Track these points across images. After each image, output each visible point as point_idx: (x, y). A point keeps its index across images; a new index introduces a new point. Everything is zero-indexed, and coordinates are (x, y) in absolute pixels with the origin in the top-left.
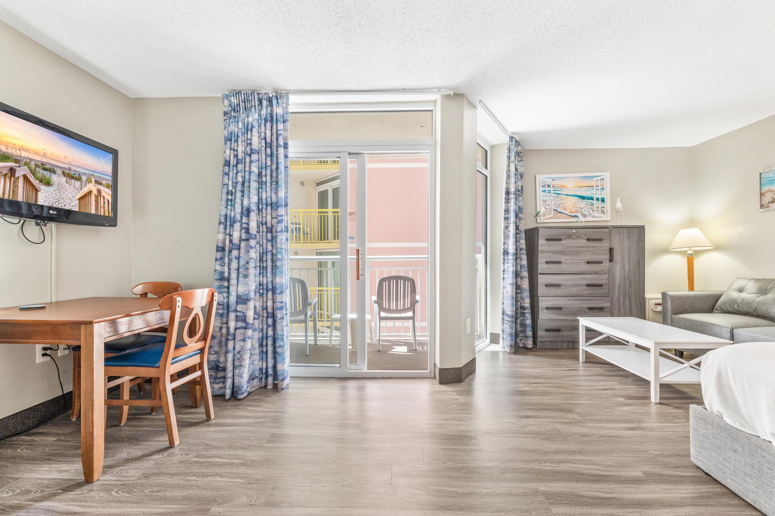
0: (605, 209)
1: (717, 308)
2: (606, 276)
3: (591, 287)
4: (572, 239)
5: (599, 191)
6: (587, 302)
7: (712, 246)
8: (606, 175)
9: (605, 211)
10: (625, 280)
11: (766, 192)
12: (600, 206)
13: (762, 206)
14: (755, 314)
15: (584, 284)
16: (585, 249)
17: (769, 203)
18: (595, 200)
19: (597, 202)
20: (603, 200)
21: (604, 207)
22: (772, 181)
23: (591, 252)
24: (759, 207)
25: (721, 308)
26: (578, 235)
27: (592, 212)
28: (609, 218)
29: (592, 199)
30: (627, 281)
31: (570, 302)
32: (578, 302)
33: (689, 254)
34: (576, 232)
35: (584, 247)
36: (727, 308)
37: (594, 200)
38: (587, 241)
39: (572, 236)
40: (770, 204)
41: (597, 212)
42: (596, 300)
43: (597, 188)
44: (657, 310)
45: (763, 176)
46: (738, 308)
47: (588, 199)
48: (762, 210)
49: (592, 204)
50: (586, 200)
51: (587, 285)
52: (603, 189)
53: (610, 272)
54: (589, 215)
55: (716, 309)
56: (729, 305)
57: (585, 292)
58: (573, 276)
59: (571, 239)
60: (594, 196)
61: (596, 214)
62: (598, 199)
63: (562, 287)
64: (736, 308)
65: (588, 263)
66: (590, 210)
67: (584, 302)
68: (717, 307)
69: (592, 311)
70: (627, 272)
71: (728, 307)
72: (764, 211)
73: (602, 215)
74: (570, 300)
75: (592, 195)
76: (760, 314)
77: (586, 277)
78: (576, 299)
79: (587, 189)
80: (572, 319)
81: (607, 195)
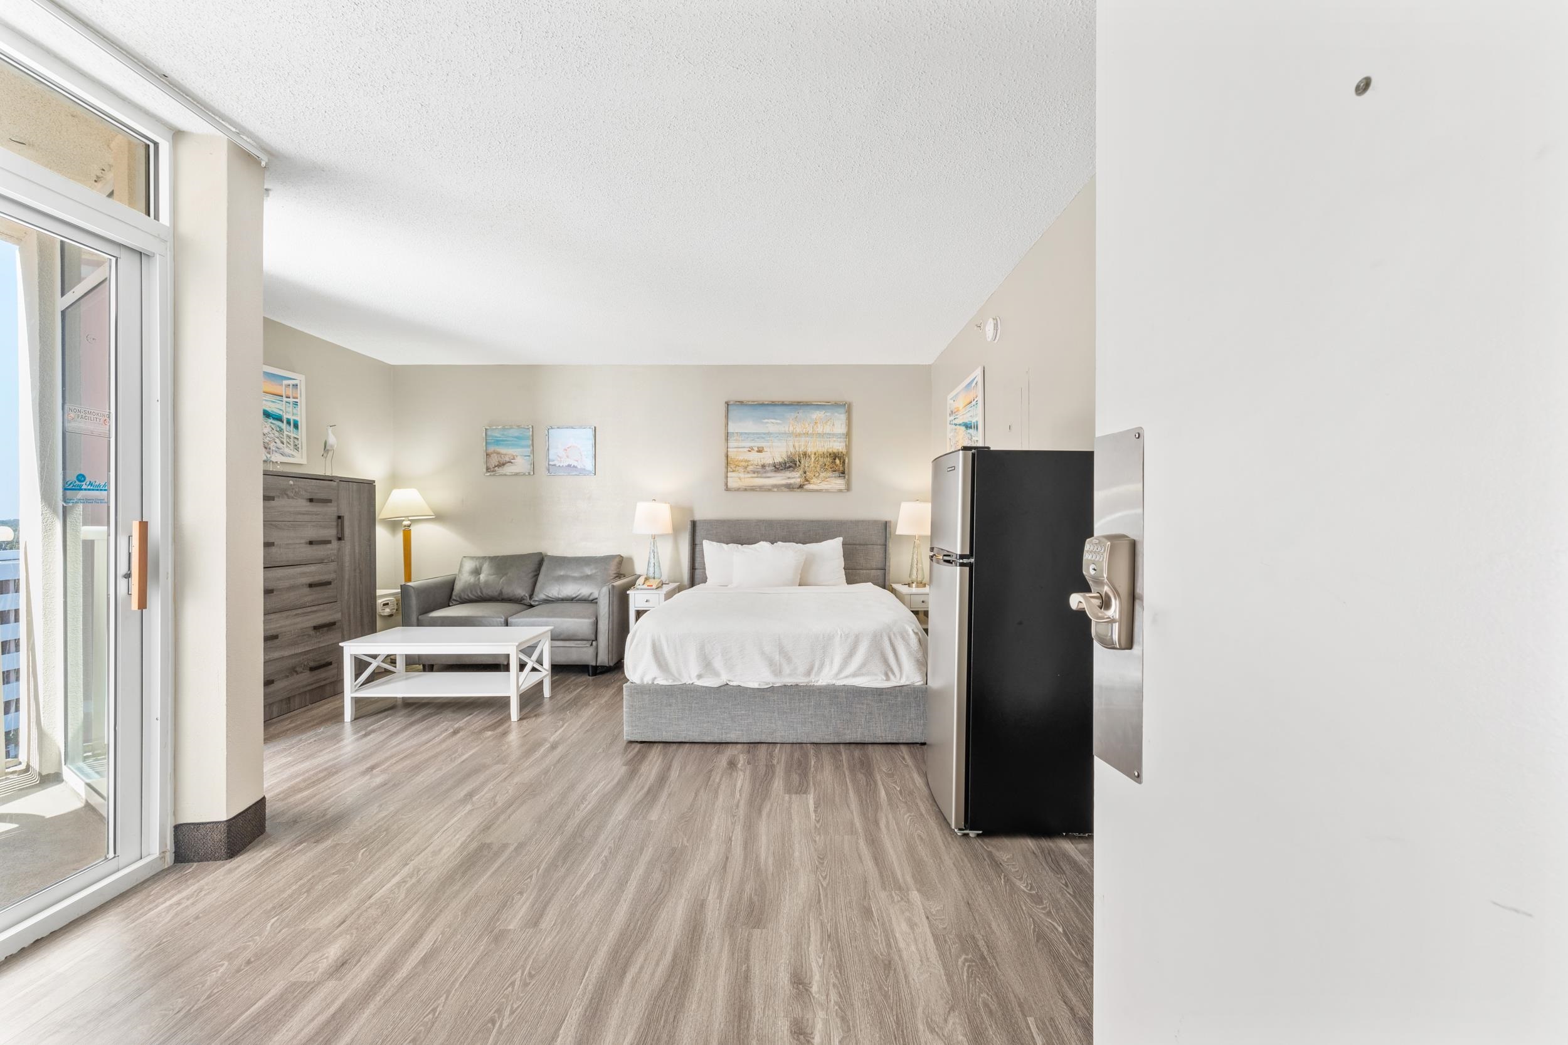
0: (299, 442)
1: (455, 598)
2: (333, 566)
3: (318, 588)
4: (289, 497)
5: (291, 407)
6: (313, 616)
7: (433, 514)
8: (300, 379)
9: (299, 446)
10: (355, 570)
11: (492, 453)
12: (293, 435)
13: (488, 469)
14: (500, 598)
15: (306, 585)
16: (307, 518)
17: (495, 466)
18: (285, 422)
19: (288, 426)
20: (296, 426)
21: (298, 439)
22: (498, 441)
23: (314, 524)
24: (485, 470)
25: (460, 598)
26: (297, 490)
27: (280, 445)
28: (304, 461)
29: (280, 419)
30: (358, 571)
31: (288, 622)
32: (299, 619)
33: (405, 526)
34: (294, 485)
35: (304, 514)
36: (468, 596)
37: (283, 422)
38: (309, 504)
39: (288, 493)
40: (496, 468)
41: (287, 446)
42: (323, 610)
43: (288, 400)
44: (386, 614)
45: (489, 433)
46: (482, 593)
47: (274, 419)
48: (488, 474)
49: (281, 430)
50: (271, 420)
51: (311, 586)
52: (296, 403)
53: (338, 559)
54: (277, 449)
55: (454, 600)
56: (471, 592)
57: (306, 599)
58: (289, 570)
59: (285, 496)
60: (284, 414)
61: (287, 451)
62: (289, 423)
63: (275, 593)
64: (479, 594)
65: (311, 543)
66: (277, 440)
67: (308, 617)
68: (456, 596)
69: (319, 632)
70: (357, 556)
71: (470, 595)
72: (490, 475)
73: (295, 453)
74: (287, 617)
75: (281, 413)
76: (506, 597)
77: (308, 571)
78: (296, 615)
79: (273, 398)
80: (291, 653)
81: (300, 416)
